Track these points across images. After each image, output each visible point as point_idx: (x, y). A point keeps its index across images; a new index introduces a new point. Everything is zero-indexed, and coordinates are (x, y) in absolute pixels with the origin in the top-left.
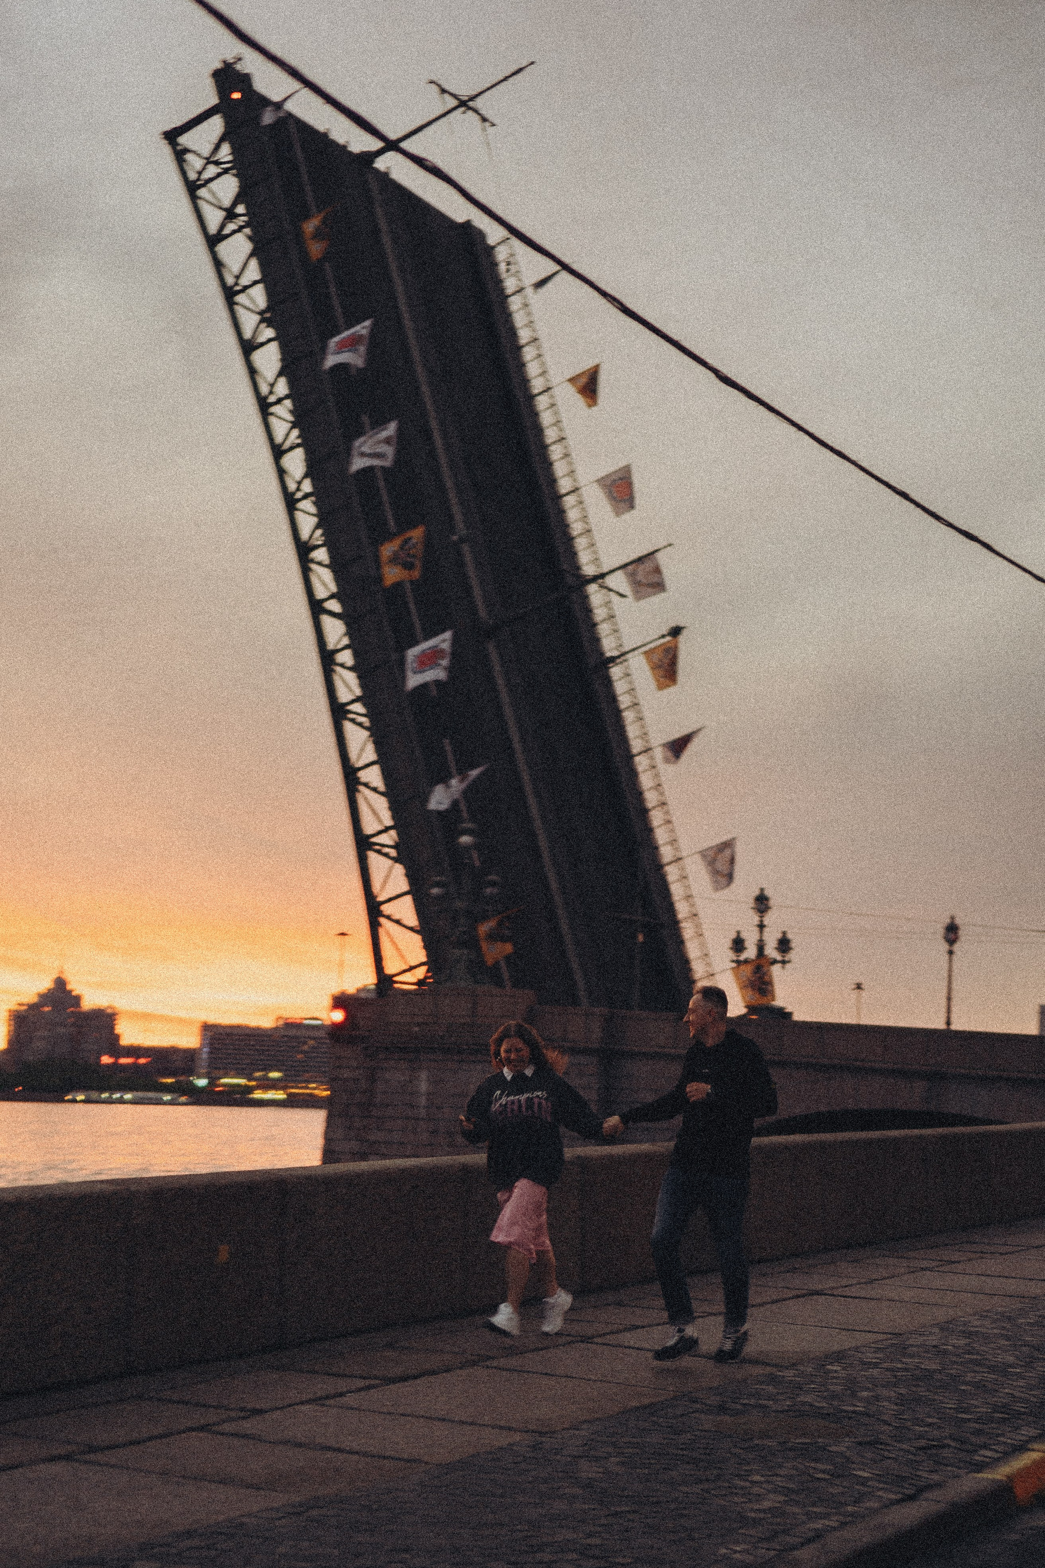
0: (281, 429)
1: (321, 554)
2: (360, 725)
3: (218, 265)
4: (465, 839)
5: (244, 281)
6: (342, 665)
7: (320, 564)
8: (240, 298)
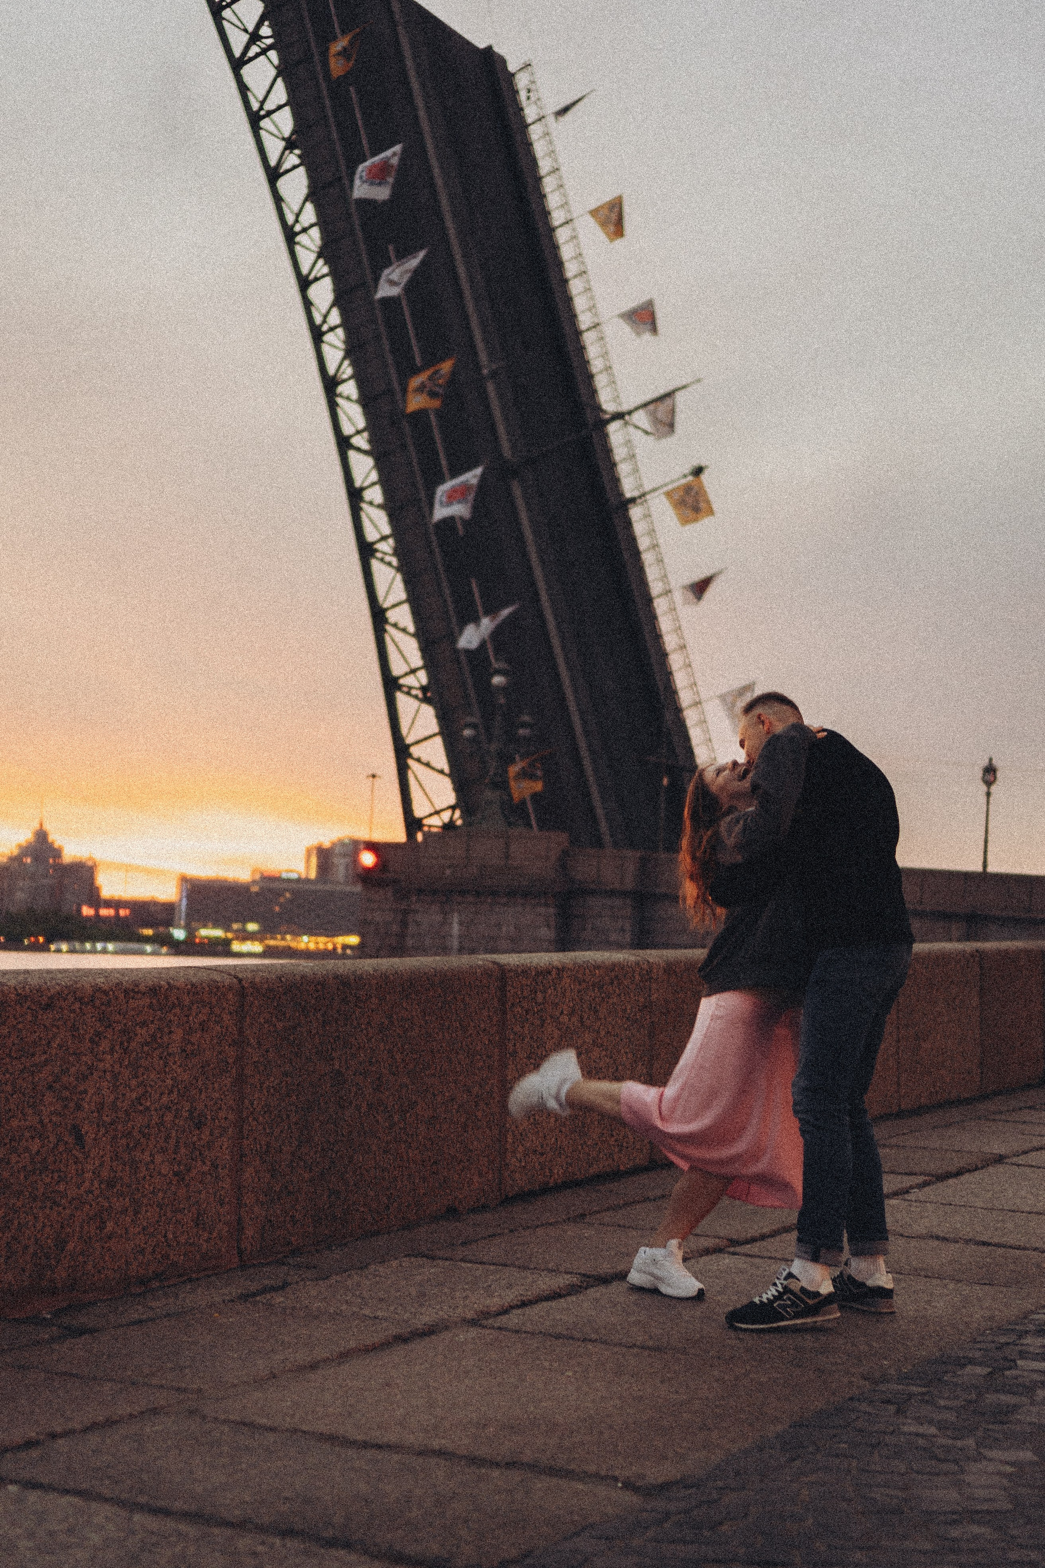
0: (306, 258)
1: (349, 389)
2: (389, 564)
3: (243, 89)
4: (497, 680)
5: (269, 106)
6: (371, 503)
7: (348, 398)
8: (265, 123)
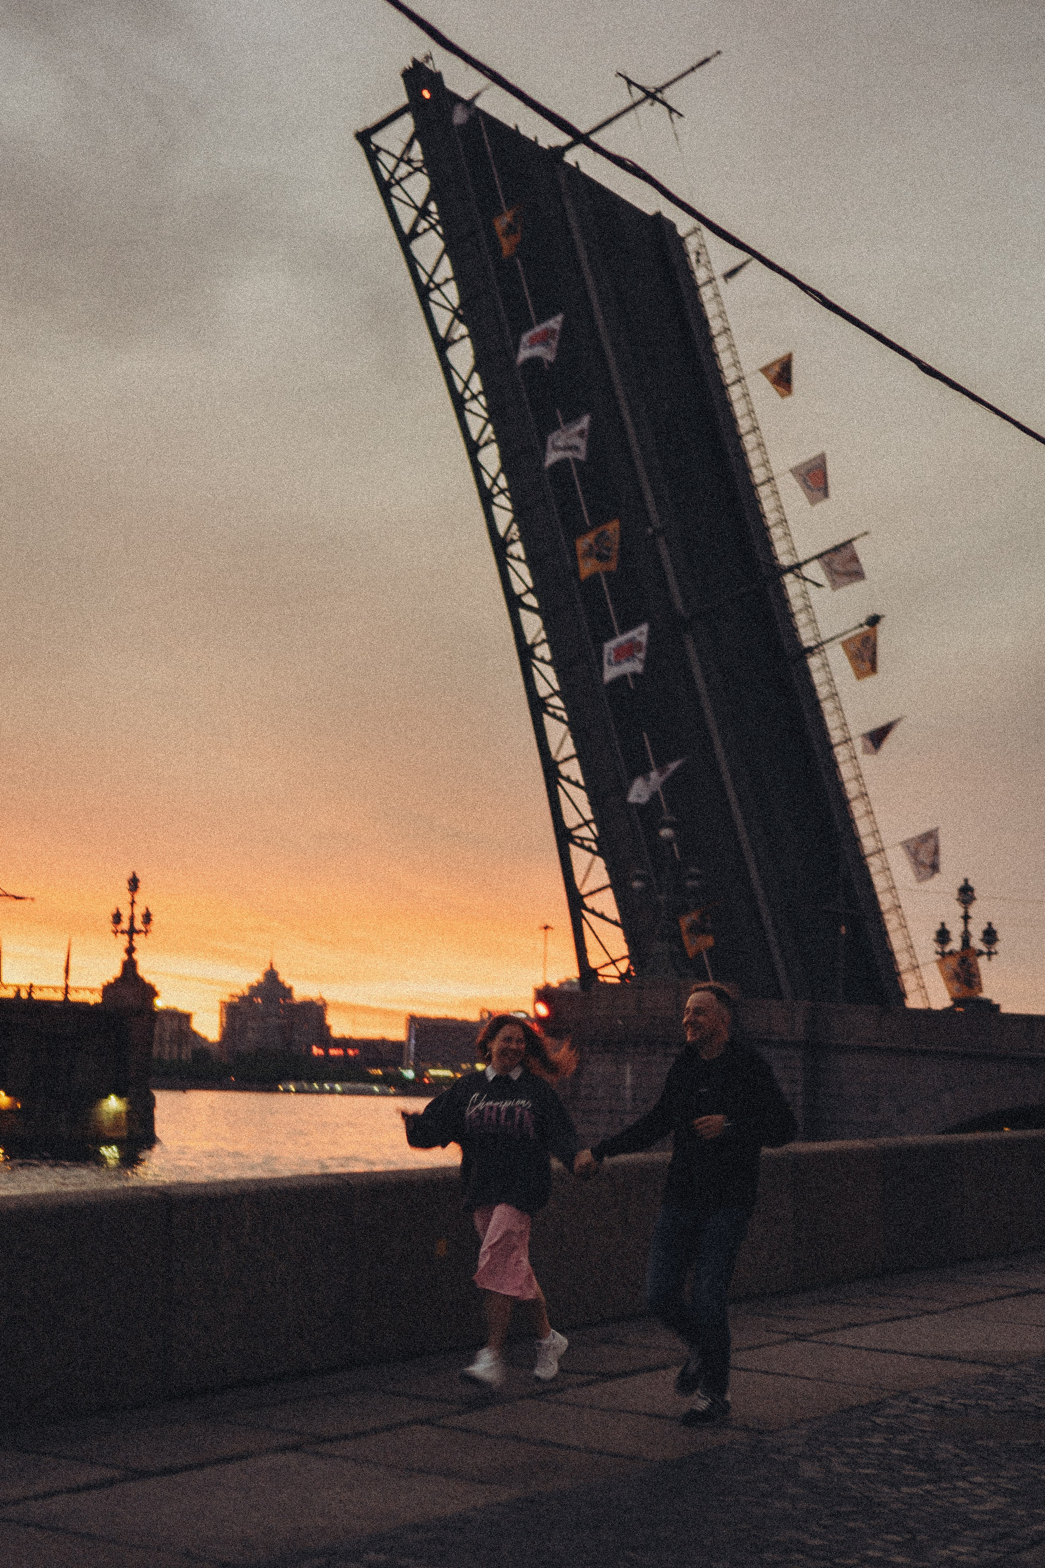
0: (475, 425)
1: (517, 549)
2: (560, 719)
3: (412, 262)
4: (666, 832)
6: (542, 660)
7: (519, 559)
8: (435, 296)
